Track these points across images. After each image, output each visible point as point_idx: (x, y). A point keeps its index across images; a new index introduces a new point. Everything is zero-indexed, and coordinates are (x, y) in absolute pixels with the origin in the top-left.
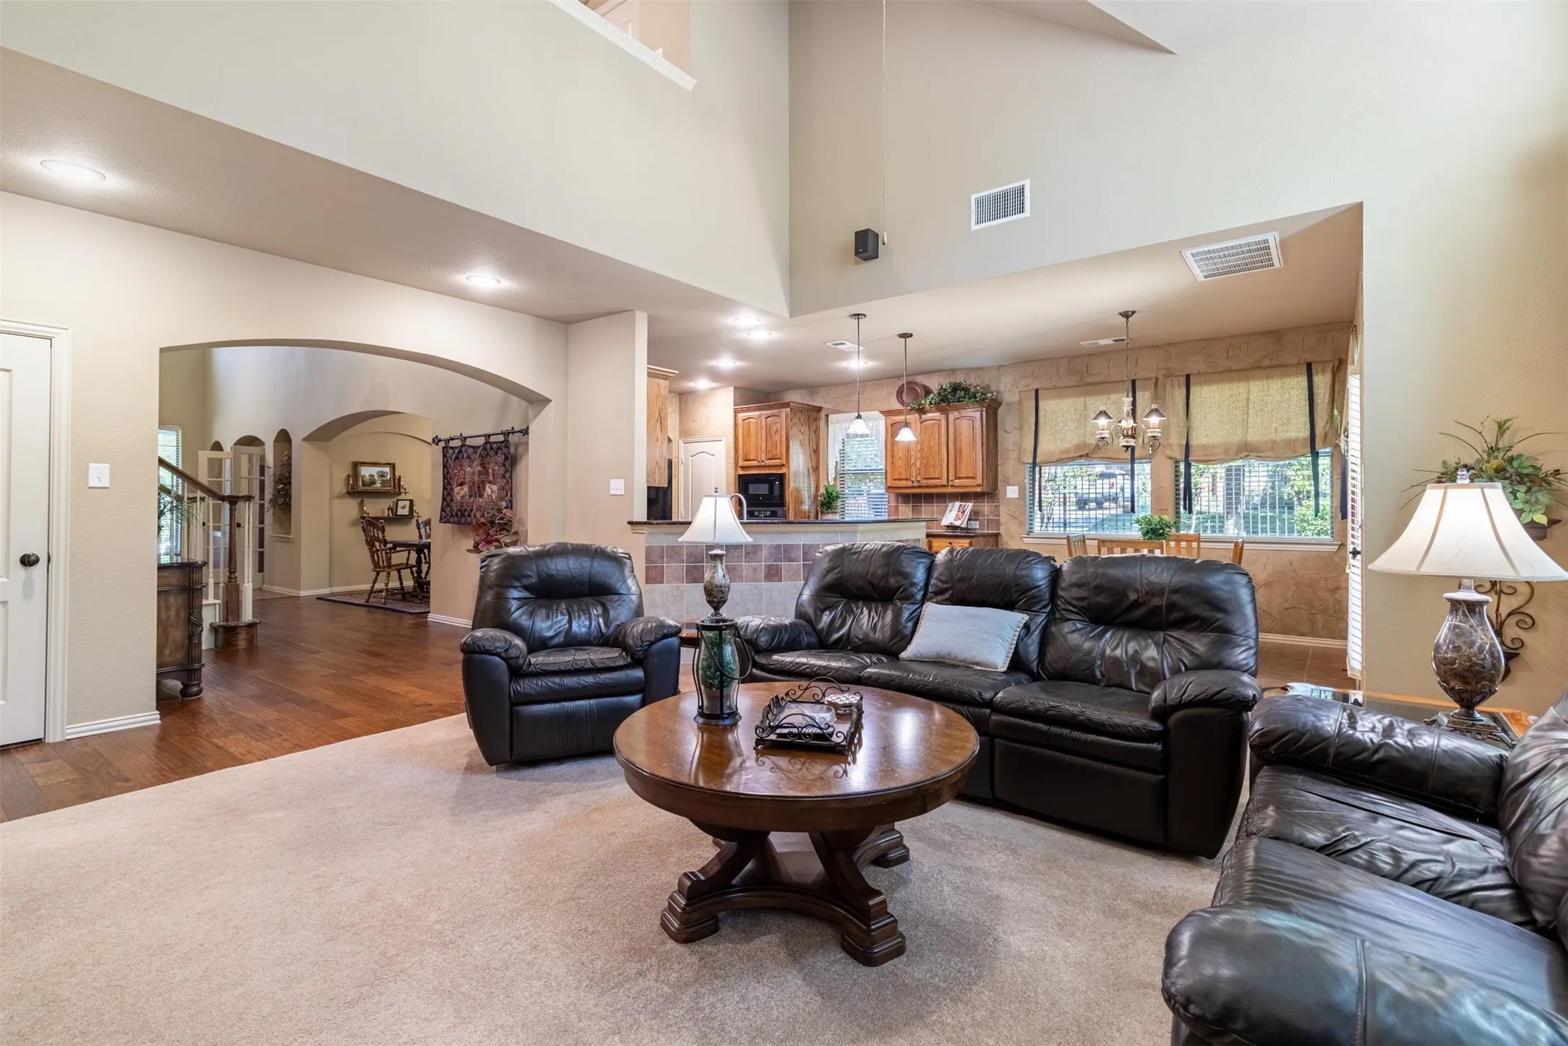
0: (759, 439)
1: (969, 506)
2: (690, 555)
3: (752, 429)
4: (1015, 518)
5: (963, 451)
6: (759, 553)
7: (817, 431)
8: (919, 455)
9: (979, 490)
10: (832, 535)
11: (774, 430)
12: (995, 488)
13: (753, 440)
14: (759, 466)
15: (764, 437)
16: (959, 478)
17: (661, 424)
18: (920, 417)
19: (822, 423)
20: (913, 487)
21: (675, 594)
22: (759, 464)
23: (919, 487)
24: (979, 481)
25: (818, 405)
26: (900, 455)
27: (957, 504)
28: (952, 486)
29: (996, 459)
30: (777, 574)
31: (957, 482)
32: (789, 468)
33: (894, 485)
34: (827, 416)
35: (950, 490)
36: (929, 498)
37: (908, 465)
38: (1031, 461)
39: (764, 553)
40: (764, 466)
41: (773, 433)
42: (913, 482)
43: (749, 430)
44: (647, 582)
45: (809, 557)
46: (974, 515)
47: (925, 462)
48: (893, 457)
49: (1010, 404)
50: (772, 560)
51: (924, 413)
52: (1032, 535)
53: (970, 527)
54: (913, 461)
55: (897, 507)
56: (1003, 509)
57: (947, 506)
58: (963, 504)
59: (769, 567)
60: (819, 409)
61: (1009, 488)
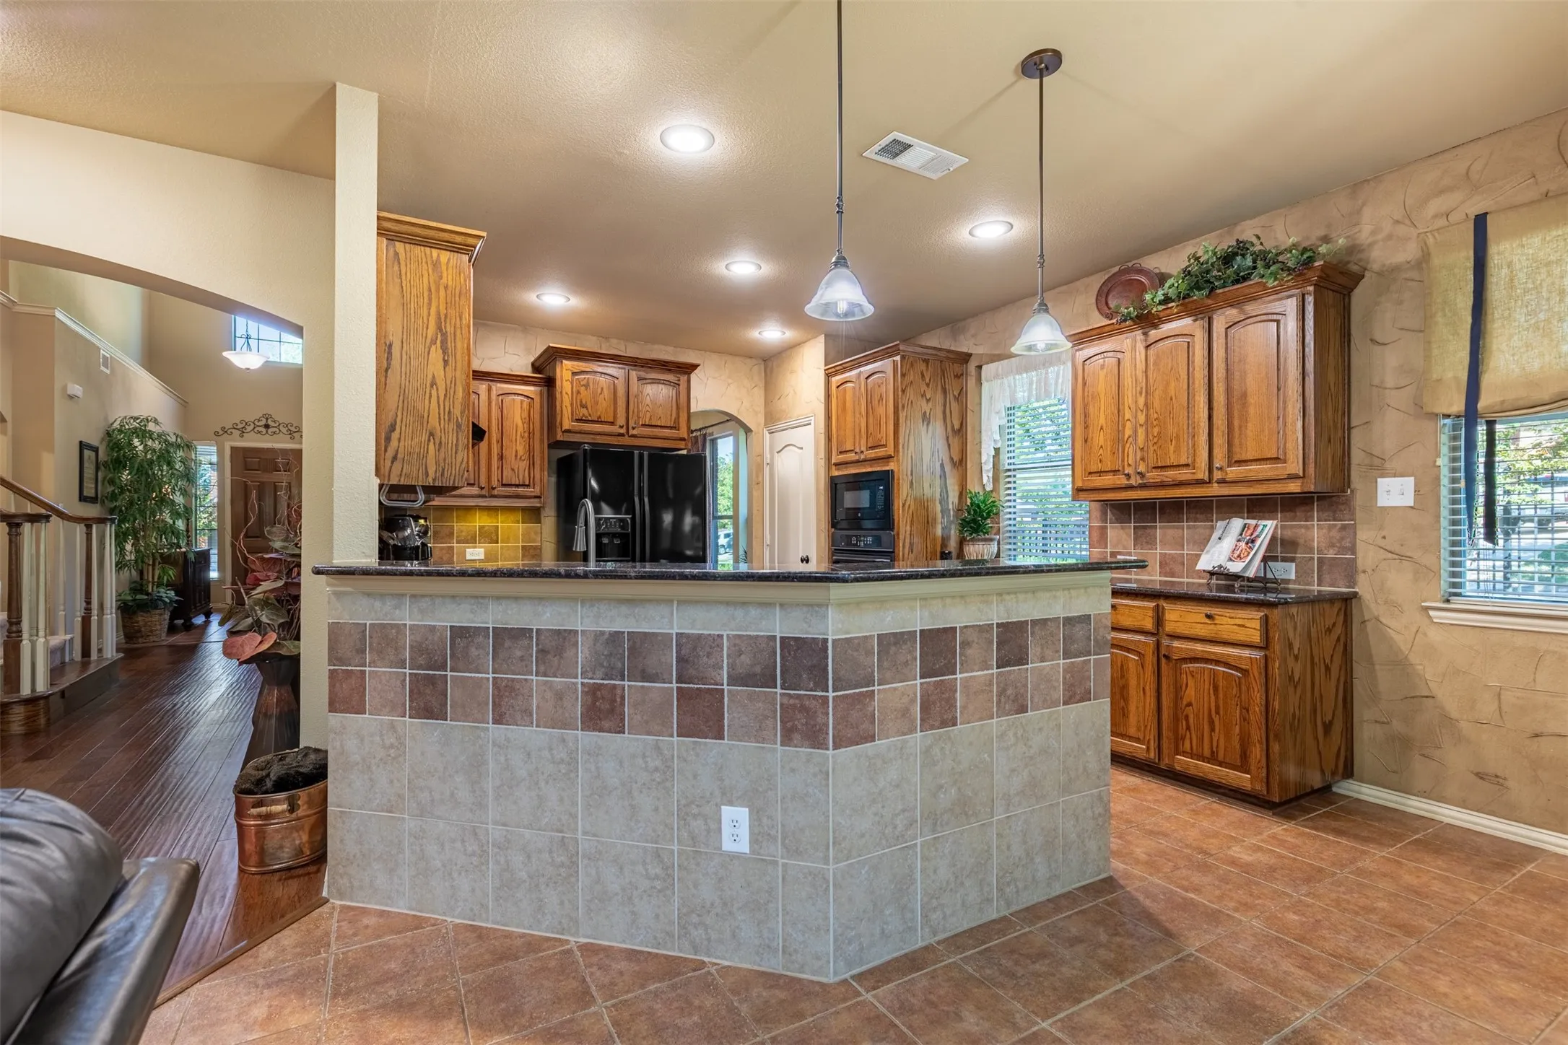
0: (858, 415)
1: (1268, 527)
2: (418, 649)
3: (848, 398)
4: (1402, 557)
5: (1252, 400)
6: (569, 654)
7: (961, 396)
8: (1142, 418)
9: (1294, 487)
10: (754, 612)
11: (876, 397)
12: (1345, 482)
13: (849, 418)
14: (858, 461)
15: (864, 413)
16: (1240, 462)
17: (445, 351)
18: (1145, 334)
19: (972, 382)
20: (1130, 488)
21: (387, 742)
22: (857, 457)
23: (1143, 487)
24: (1295, 466)
25: (965, 350)
26: (1102, 421)
27: (1237, 523)
28: (1222, 482)
29: (1347, 412)
30: (612, 711)
31: (1234, 472)
32: (898, 461)
33: (1091, 485)
34: (980, 367)
35: (1216, 490)
36: (1173, 510)
37: (1119, 441)
38: (1458, 406)
39: (582, 654)
40: (865, 461)
41: (875, 402)
42: (1128, 476)
43: (845, 402)
44: (333, 707)
45: (692, 672)
46: (1280, 549)
47: (1156, 431)
48: (1087, 427)
49: (1390, 274)
50: (600, 673)
51: (1155, 326)
52: (1457, 603)
53: (1270, 575)
54: (1128, 432)
55: (1103, 529)
56: (1364, 535)
57: (1212, 528)
58: (1253, 522)
59: (593, 691)
60: (965, 358)
61: (1383, 483)
